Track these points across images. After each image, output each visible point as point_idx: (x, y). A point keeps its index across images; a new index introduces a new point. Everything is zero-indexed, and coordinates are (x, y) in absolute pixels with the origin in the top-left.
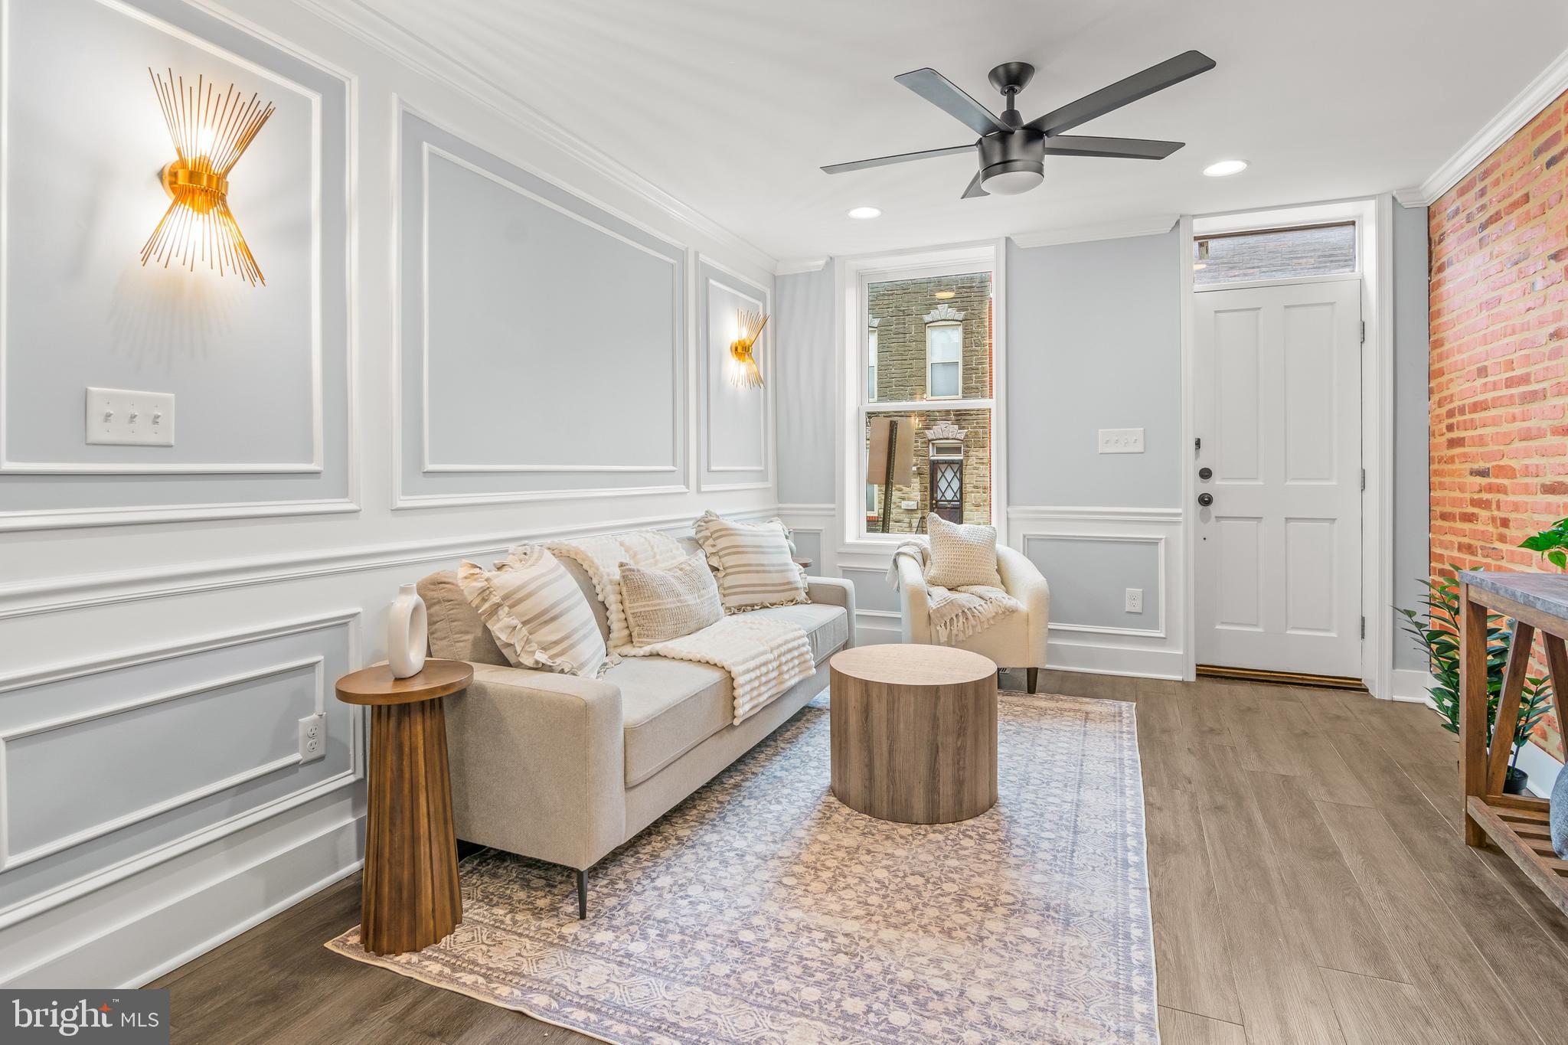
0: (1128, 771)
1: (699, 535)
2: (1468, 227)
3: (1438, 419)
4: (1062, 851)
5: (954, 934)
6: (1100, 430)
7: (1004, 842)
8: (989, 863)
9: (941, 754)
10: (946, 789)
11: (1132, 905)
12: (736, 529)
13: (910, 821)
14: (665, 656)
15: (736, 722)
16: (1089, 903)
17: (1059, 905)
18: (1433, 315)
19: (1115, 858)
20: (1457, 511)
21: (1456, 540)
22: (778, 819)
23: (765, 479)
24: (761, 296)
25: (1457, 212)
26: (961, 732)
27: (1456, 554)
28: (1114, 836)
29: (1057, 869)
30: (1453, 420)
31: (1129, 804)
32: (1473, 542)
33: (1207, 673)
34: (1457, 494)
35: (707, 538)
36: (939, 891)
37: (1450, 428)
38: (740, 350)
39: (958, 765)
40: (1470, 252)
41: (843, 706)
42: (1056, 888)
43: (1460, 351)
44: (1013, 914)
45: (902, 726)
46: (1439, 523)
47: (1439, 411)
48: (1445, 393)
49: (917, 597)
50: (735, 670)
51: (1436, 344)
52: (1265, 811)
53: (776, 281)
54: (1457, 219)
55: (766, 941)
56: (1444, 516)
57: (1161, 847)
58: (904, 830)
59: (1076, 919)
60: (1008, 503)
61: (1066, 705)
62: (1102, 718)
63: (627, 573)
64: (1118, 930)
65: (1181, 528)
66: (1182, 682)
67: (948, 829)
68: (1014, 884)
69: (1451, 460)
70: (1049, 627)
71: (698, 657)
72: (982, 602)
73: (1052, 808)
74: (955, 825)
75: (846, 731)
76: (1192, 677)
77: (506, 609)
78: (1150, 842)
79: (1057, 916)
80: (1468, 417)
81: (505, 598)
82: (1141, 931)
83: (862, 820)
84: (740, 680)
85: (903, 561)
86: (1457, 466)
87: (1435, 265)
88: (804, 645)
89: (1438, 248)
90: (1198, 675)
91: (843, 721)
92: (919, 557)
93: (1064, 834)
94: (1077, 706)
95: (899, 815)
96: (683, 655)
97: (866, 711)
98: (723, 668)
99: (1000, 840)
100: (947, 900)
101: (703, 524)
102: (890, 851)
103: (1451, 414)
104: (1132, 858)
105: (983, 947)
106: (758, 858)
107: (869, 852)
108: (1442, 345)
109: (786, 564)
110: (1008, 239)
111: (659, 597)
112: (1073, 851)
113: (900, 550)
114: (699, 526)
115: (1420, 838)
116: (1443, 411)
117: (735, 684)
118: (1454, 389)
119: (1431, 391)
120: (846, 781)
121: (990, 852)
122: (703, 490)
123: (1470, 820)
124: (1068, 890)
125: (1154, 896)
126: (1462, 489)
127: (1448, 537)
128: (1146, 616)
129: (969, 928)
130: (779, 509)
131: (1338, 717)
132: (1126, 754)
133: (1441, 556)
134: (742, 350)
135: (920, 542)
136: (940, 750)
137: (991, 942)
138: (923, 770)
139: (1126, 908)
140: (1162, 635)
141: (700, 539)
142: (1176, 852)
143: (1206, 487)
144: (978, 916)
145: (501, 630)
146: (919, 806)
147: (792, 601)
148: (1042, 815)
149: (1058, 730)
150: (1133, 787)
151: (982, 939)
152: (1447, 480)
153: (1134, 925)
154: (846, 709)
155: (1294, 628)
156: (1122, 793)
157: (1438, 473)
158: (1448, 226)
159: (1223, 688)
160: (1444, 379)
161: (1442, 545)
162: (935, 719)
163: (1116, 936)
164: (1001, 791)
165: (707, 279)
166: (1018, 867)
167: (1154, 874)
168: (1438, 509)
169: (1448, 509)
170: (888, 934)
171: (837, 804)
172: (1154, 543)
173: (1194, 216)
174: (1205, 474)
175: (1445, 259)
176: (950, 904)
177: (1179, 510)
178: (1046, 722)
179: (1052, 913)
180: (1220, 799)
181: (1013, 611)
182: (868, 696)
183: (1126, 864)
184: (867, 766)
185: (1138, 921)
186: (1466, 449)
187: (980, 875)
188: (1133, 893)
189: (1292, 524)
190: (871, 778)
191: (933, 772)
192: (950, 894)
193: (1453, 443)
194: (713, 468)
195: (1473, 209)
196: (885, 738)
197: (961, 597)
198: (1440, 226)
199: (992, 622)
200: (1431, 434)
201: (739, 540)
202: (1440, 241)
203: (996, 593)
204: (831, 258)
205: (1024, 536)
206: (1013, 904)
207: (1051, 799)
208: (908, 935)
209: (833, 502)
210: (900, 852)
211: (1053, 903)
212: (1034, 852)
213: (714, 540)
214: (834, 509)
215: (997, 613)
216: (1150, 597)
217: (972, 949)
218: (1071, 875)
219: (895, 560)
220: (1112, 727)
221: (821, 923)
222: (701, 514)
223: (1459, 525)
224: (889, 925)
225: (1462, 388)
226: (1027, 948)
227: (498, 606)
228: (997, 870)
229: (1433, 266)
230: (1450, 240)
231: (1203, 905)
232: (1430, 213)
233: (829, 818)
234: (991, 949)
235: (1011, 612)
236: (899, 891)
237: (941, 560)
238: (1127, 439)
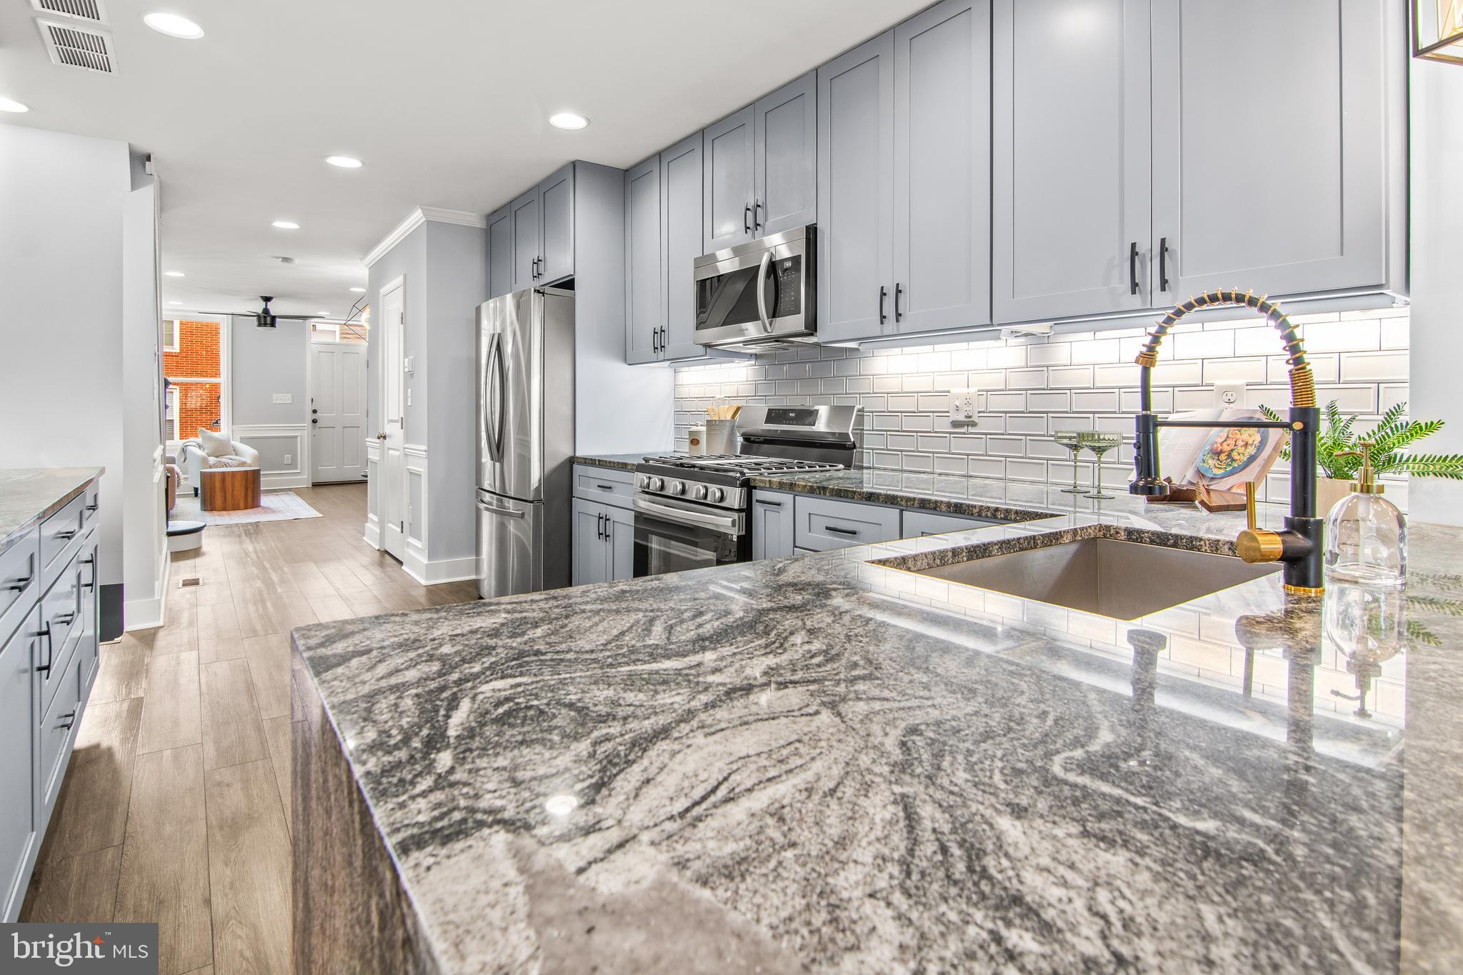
6: (274, 395)
9: (248, 490)
26: (253, 485)
33: (316, 484)
45: (236, 483)
49: (204, 460)
58: (239, 511)
60: (233, 424)
65: (306, 432)
66: (307, 488)
74: (252, 509)
76: (310, 486)
85: (190, 448)
90: (313, 485)
92: (197, 446)
97: (223, 482)
113: (185, 445)
128: (293, 465)
135: (195, 440)
138: (243, 494)
140: (299, 472)
143: (315, 416)
146: (242, 504)
155: (346, 465)
162: (246, 480)
164: (263, 502)
172: (296, 438)
174: (315, 411)
177: (305, 425)
189: (345, 429)
190: (225, 500)
191: (246, 494)
196: (231, 486)
197: (223, 460)
203: (235, 457)
205: (240, 436)
215: (238, 464)
216: (294, 458)
219: (186, 448)
237: (209, 446)
238: (286, 398)
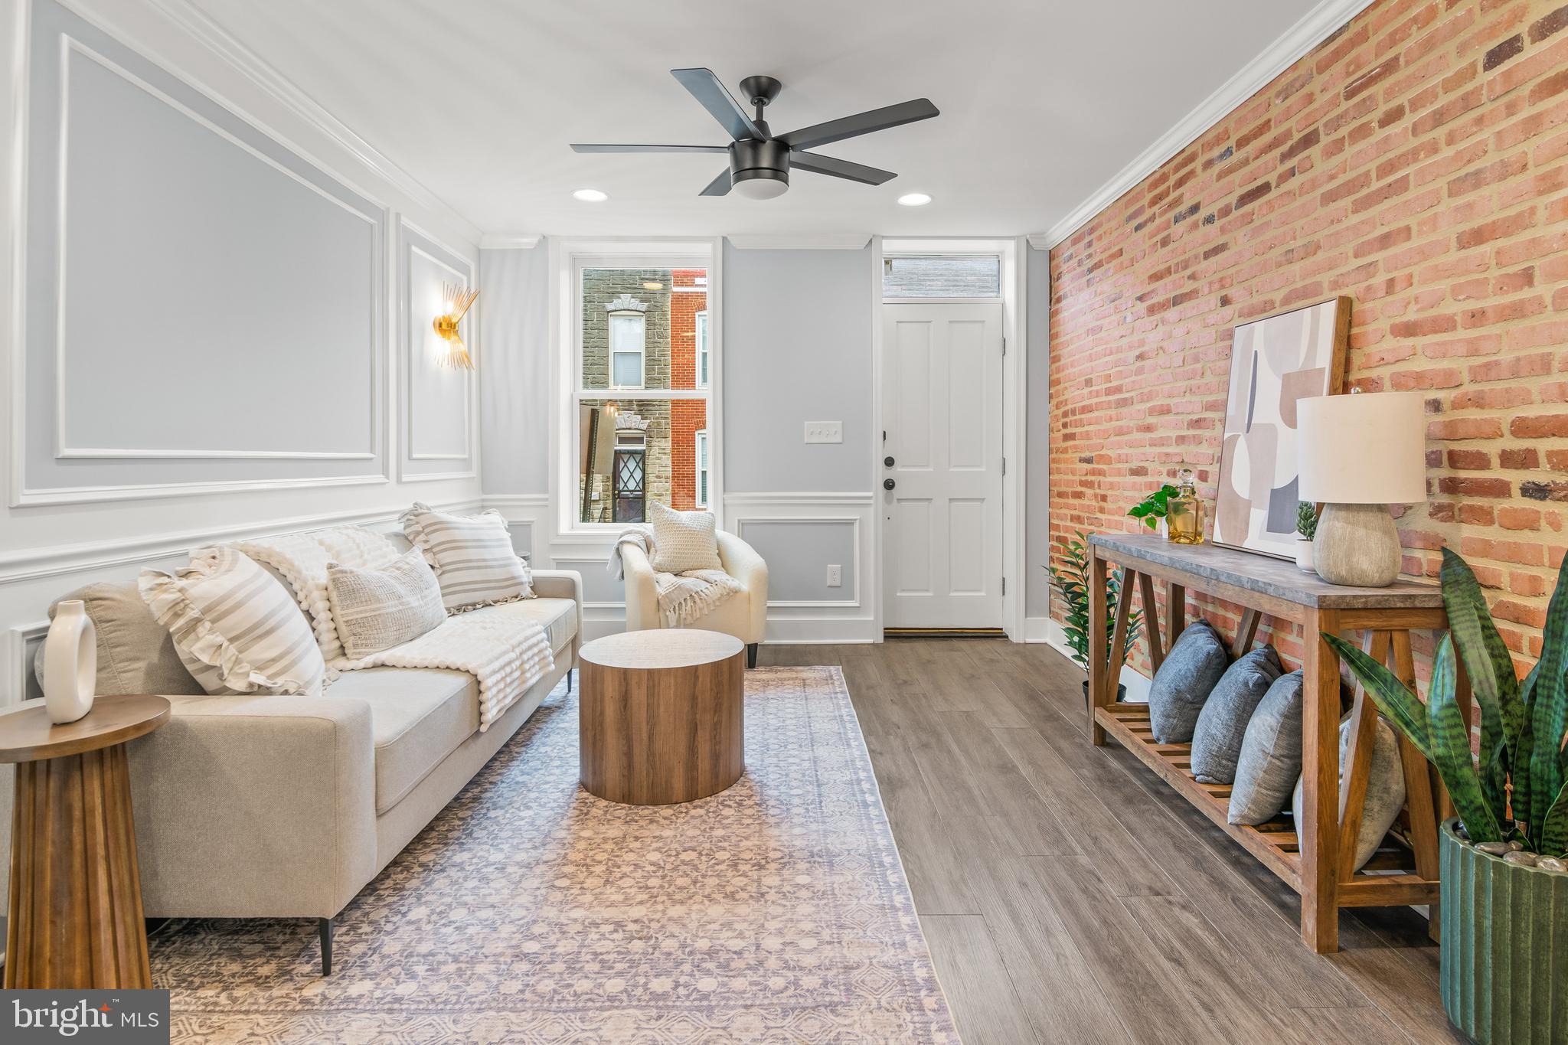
0: (849, 726)
1: (409, 530)
2: (1079, 270)
3: (1056, 418)
4: (811, 804)
5: (737, 896)
6: (806, 423)
7: (760, 805)
8: (752, 826)
9: (699, 732)
10: (704, 764)
11: (879, 838)
12: (455, 523)
13: (670, 802)
14: (394, 666)
15: (483, 728)
16: (845, 843)
17: (821, 850)
18: (1053, 337)
19: (856, 801)
20: (1070, 490)
21: (1069, 512)
22: (532, 824)
23: (469, 468)
24: (465, 270)
25: (1071, 257)
26: (717, 709)
27: (1069, 523)
28: (851, 783)
29: (812, 820)
30: (1067, 420)
31: (857, 753)
32: (1081, 514)
33: (893, 635)
34: (1070, 477)
35: (418, 533)
36: (713, 861)
37: (1065, 426)
38: (444, 326)
39: (715, 740)
40: (1080, 290)
41: (599, 697)
42: (814, 836)
43: (1072, 366)
44: (784, 867)
45: (662, 709)
46: (1057, 500)
47: (1056, 412)
48: (1061, 398)
49: (646, 585)
50: (482, 673)
51: (1055, 359)
52: (958, 742)
53: (480, 254)
54: (1071, 262)
55: (554, 947)
56: (1060, 495)
57: (890, 785)
58: (665, 811)
59: (837, 859)
60: (724, 491)
61: (785, 675)
62: (818, 683)
63: (339, 575)
64: (872, 859)
65: (872, 510)
66: (873, 644)
67: (707, 803)
68: (779, 841)
69: (1065, 450)
70: (768, 605)
71: (436, 662)
72: (708, 585)
73: (794, 768)
74: (713, 798)
75: (601, 724)
76: (881, 640)
77: (208, 625)
78: (880, 782)
79: (821, 860)
80: (1078, 417)
81: (206, 611)
82: (891, 858)
83: (622, 810)
84: (487, 683)
85: (627, 550)
86: (1069, 455)
87: (1054, 297)
88: (542, 641)
89: (1057, 283)
90: (886, 637)
91: (598, 714)
92: (643, 545)
93: (810, 788)
94: (794, 675)
95: (659, 797)
96: (417, 661)
97: (625, 700)
98: (468, 671)
99: (756, 804)
100: (723, 867)
101: (412, 517)
102: (657, 834)
103: (1065, 414)
104: (869, 799)
105: (766, 902)
106: (522, 867)
107: (636, 839)
108: (1059, 360)
109: (509, 558)
110: (724, 239)
111: (378, 600)
112: (821, 802)
113: (622, 539)
114: (408, 520)
115: (1064, 744)
116: (1060, 412)
117: (482, 688)
118: (1068, 395)
119: (1051, 396)
120: (601, 774)
121: (750, 817)
122: (404, 480)
123: (1098, 726)
124: (825, 836)
125: (894, 827)
126: (1073, 473)
127: (1064, 511)
128: (843, 590)
129: (749, 888)
130: (483, 500)
131: (992, 660)
132: (844, 711)
133: (1058, 525)
134: (447, 327)
135: (643, 530)
136: (699, 727)
137: (772, 896)
138: (682, 748)
139: (875, 841)
140: (857, 605)
141: (409, 534)
142: (901, 787)
143: (889, 474)
144: (755, 875)
145: (202, 650)
146: (679, 785)
147: (516, 597)
148: (787, 775)
149: (783, 699)
150: (856, 739)
151: (763, 895)
152: (1062, 466)
153: (884, 854)
154: (602, 701)
155: (956, 591)
156: (849, 745)
157: (1054, 461)
158: (1064, 268)
159: (905, 646)
160: (1062, 386)
161: (1059, 517)
162: (694, 699)
163: (873, 866)
164: (747, 761)
165: (409, 246)
166: (778, 825)
167: (889, 809)
168: (1056, 489)
169: (1063, 489)
170: (676, 911)
171: (592, 798)
172: (850, 523)
173: (883, 237)
174: (889, 462)
175: (1061, 293)
176: (727, 870)
177: (870, 494)
178: (771, 692)
179: (817, 859)
180: (924, 738)
181: (736, 592)
182: (627, 684)
183: (866, 805)
184: (625, 754)
185: (887, 850)
186: (1077, 442)
187: (747, 838)
188: (877, 827)
189: (954, 504)
190: (630, 766)
191: (692, 750)
192: (724, 861)
193: (1068, 437)
194: (415, 456)
195: (1083, 256)
196: (644, 724)
197: (688, 582)
198: (1058, 266)
199: (717, 603)
200: (1051, 430)
201: (457, 535)
202: (1058, 279)
203: (719, 575)
204: (544, 237)
205: (739, 521)
206: (782, 858)
207: (791, 760)
208: (695, 907)
209: (545, 490)
210: (667, 833)
211: (815, 850)
212: (788, 809)
213: (427, 535)
214: (547, 500)
215: (722, 595)
216: (847, 574)
217: (756, 906)
218: (824, 823)
219: (618, 549)
220: (827, 689)
221: (606, 916)
222: (409, 506)
223: (1072, 501)
224: (674, 903)
225: (1075, 395)
226: (804, 894)
227: (197, 621)
228: (760, 831)
229: (1054, 299)
230: (1066, 278)
231: (932, 826)
232: (1051, 256)
233: (587, 814)
234: (773, 902)
235: (734, 592)
236: (676, 869)
237: (665, 547)
238: (829, 431)
